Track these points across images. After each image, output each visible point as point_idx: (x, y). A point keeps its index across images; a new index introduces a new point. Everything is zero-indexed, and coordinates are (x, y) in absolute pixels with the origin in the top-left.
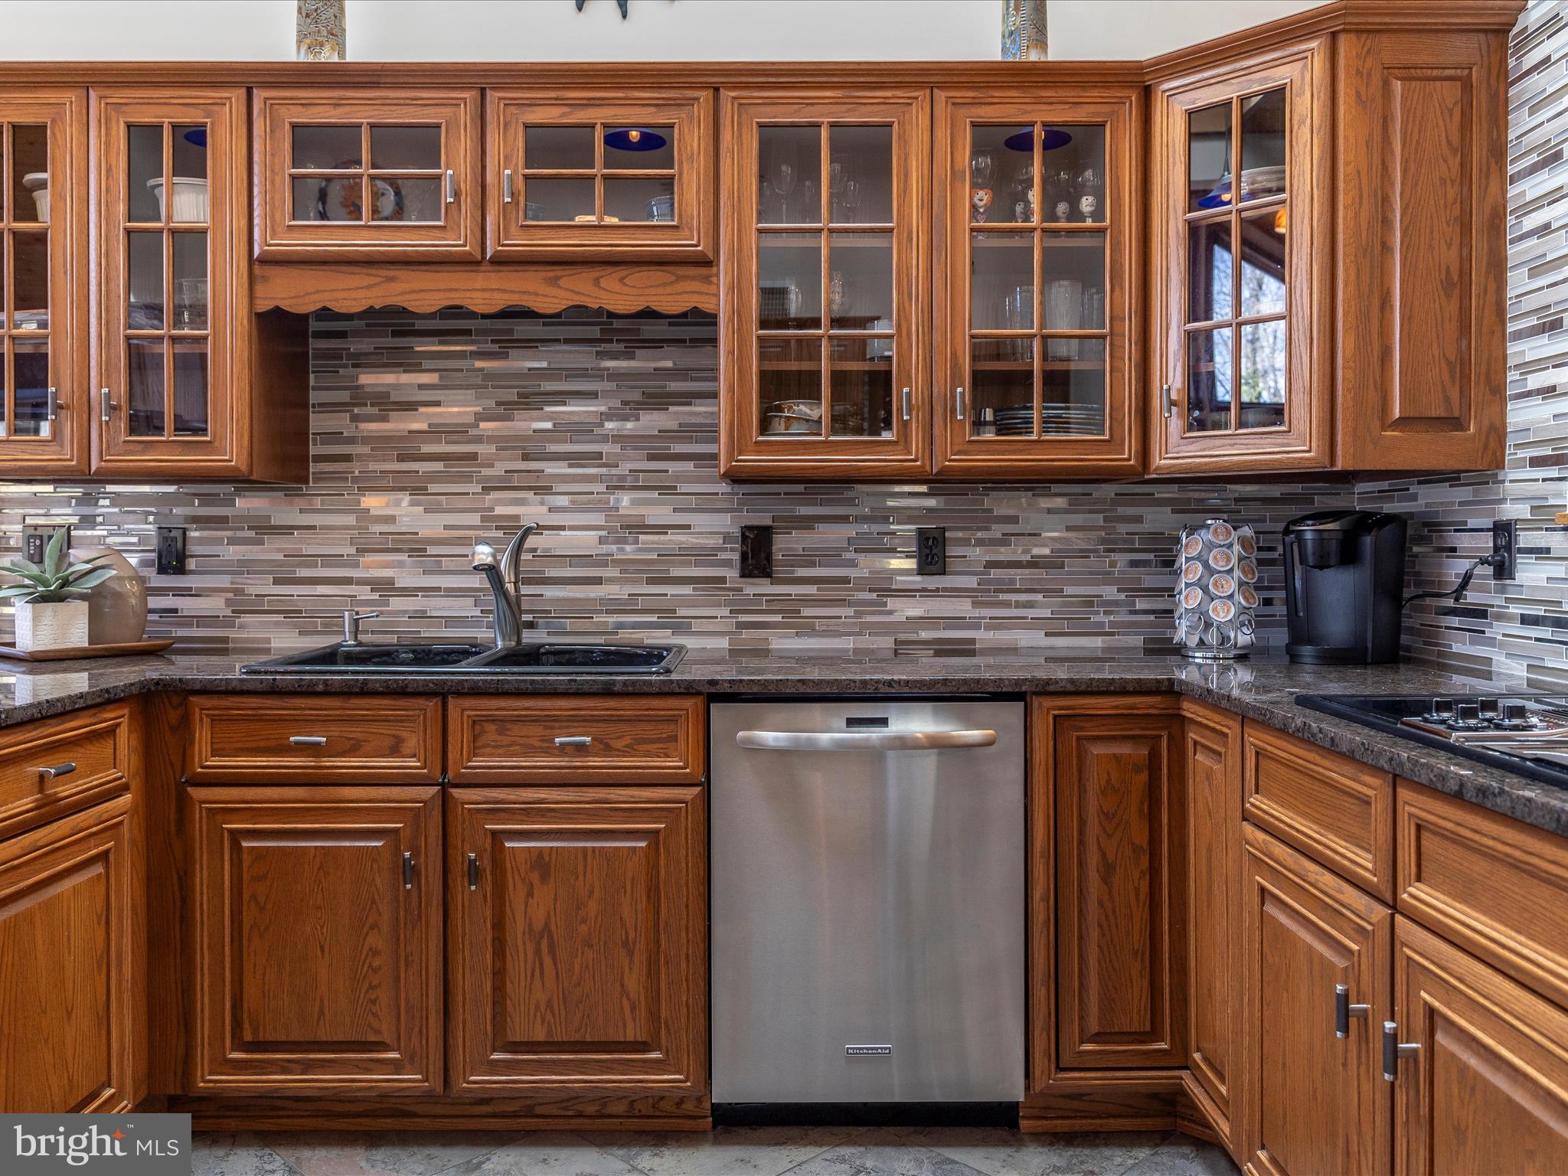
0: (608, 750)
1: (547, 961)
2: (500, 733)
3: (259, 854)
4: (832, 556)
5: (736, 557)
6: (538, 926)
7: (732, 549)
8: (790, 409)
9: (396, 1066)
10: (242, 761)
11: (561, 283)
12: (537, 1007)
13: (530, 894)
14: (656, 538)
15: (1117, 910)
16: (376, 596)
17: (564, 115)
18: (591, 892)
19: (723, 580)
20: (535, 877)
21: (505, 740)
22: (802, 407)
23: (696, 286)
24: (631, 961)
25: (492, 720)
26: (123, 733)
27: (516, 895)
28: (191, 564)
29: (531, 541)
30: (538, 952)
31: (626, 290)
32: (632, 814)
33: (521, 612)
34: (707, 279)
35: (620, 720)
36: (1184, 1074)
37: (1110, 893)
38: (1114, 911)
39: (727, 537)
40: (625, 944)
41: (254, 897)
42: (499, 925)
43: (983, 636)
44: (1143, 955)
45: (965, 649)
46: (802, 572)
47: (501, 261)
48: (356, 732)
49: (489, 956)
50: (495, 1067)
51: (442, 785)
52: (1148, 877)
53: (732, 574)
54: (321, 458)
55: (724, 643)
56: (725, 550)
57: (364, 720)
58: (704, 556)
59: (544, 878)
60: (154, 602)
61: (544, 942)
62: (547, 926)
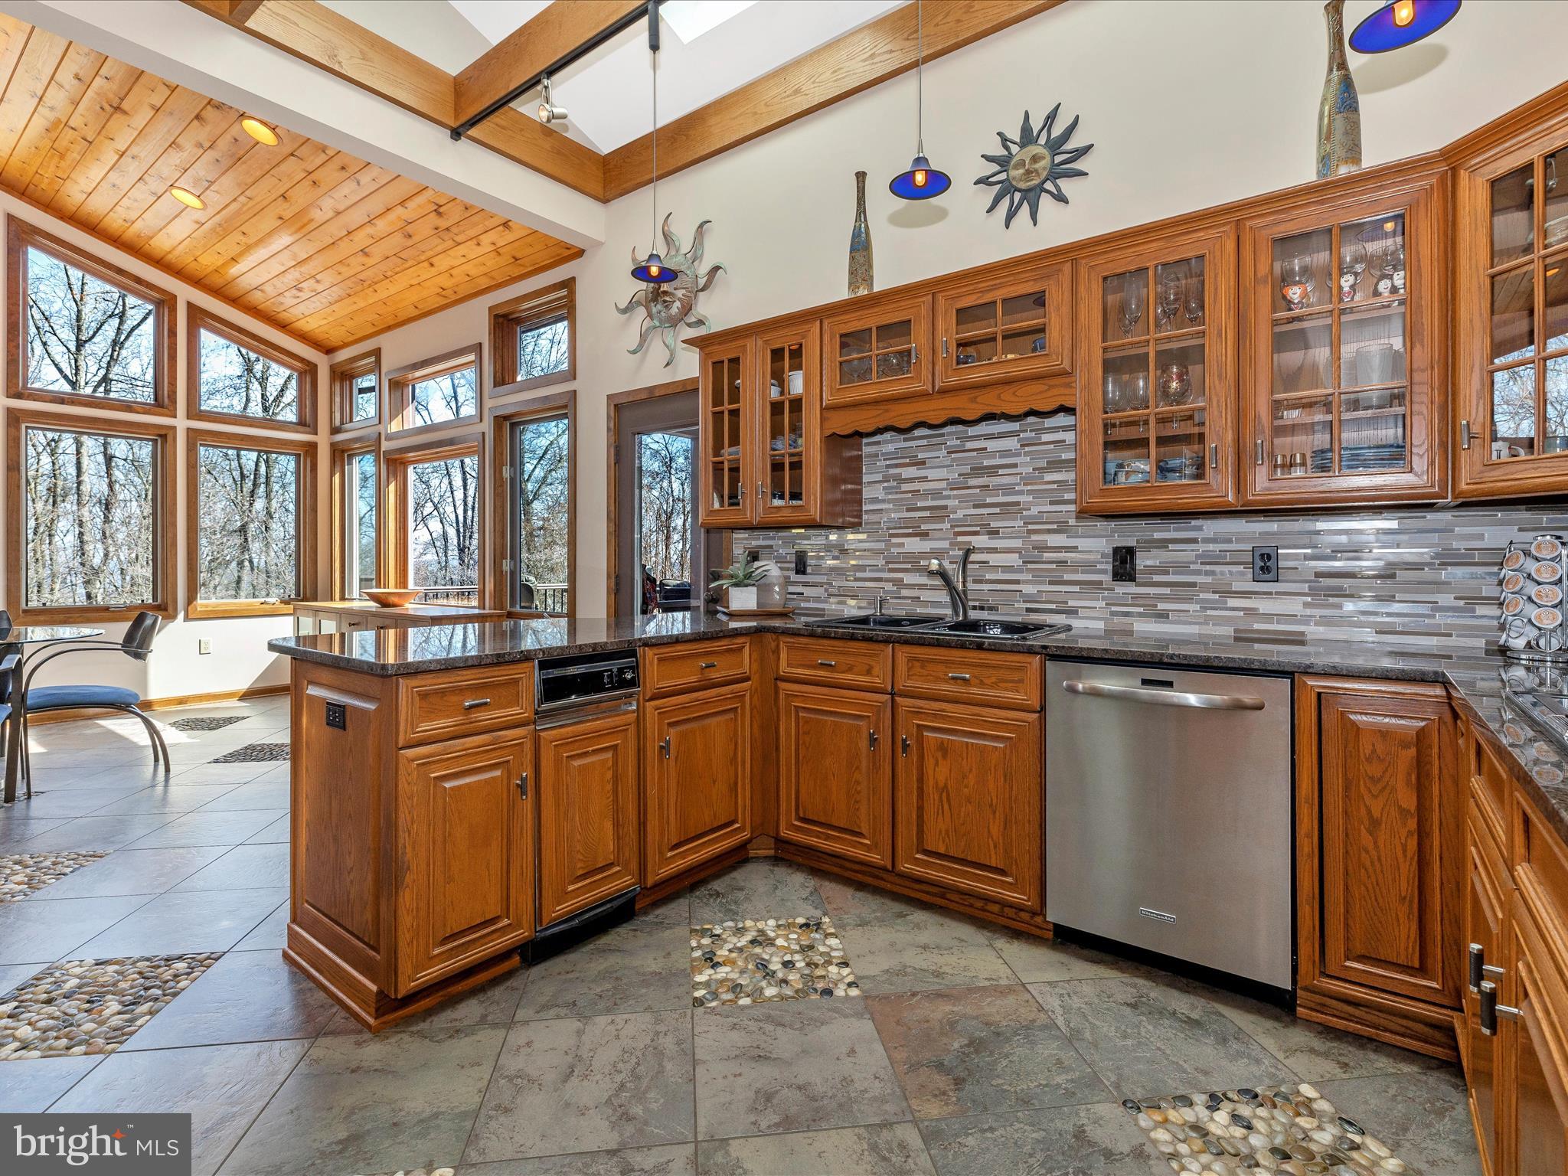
0: (982, 684)
1: (946, 807)
2: (922, 667)
3: (807, 721)
4: (1183, 567)
5: (1110, 567)
6: (941, 784)
7: (1107, 563)
8: (1128, 465)
9: (868, 848)
10: (800, 671)
11: (978, 400)
12: (940, 831)
13: (937, 764)
14: (1055, 555)
15: (1383, 859)
16: (895, 588)
17: (978, 298)
18: (971, 770)
19: (1100, 583)
20: (939, 755)
21: (925, 672)
22: (1137, 464)
23: (1062, 391)
24: (994, 818)
25: (917, 660)
26: (746, 651)
27: (929, 763)
28: (809, 570)
29: (973, 557)
30: (941, 800)
31: (1017, 399)
32: (996, 725)
33: (967, 600)
34: (1068, 385)
35: (987, 666)
36: (1455, 1014)
37: (1375, 843)
38: (1379, 859)
39: (1103, 555)
40: (991, 805)
41: (804, 743)
42: (921, 780)
43: (1312, 631)
44: (1411, 902)
45: (1298, 640)
46: (1156, 578)
47: (944, 391)
48: (850, 660)
49: (915, 798)
50: (917, 862)
51: (892, 694)
52: (1416, 837)
53: (1107, 578)
54: (867, 512)
55: (1101, 625)
56: (1102, 563)
57: (854, 654)
58: (1089, 567)
59: (944, 757)
60: (791, 589)
61: (944, 794)
62: (946, 786)
